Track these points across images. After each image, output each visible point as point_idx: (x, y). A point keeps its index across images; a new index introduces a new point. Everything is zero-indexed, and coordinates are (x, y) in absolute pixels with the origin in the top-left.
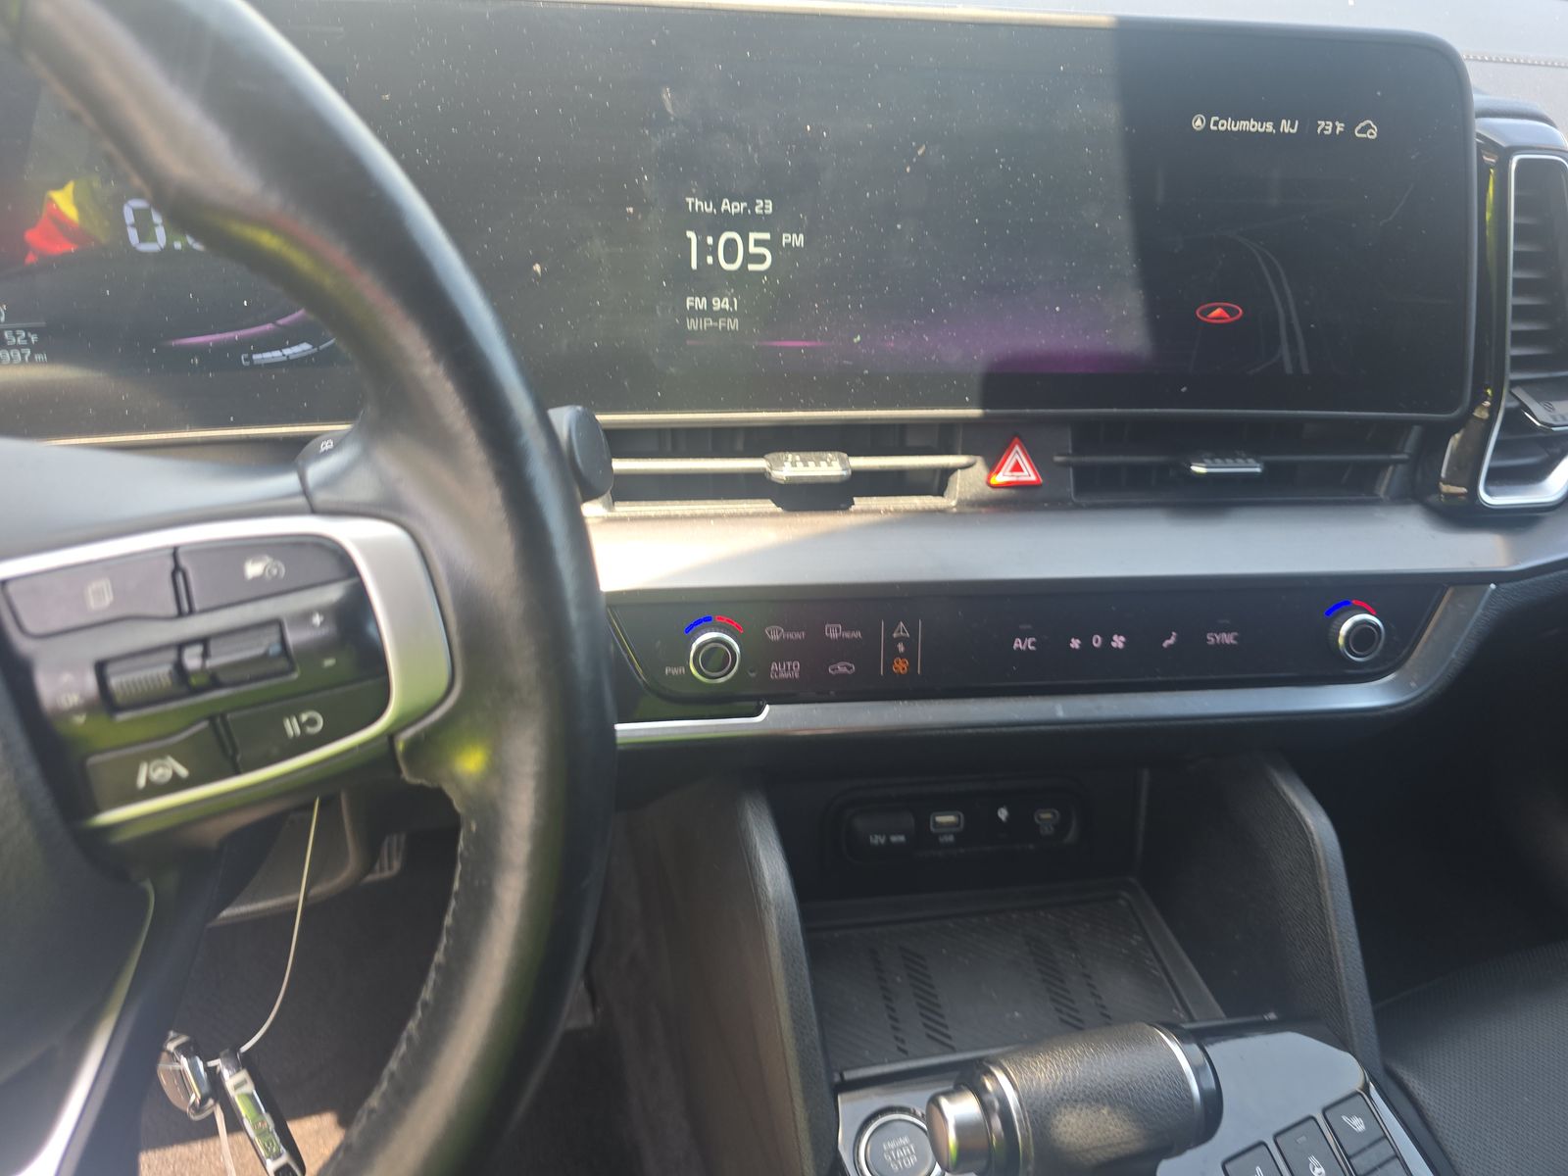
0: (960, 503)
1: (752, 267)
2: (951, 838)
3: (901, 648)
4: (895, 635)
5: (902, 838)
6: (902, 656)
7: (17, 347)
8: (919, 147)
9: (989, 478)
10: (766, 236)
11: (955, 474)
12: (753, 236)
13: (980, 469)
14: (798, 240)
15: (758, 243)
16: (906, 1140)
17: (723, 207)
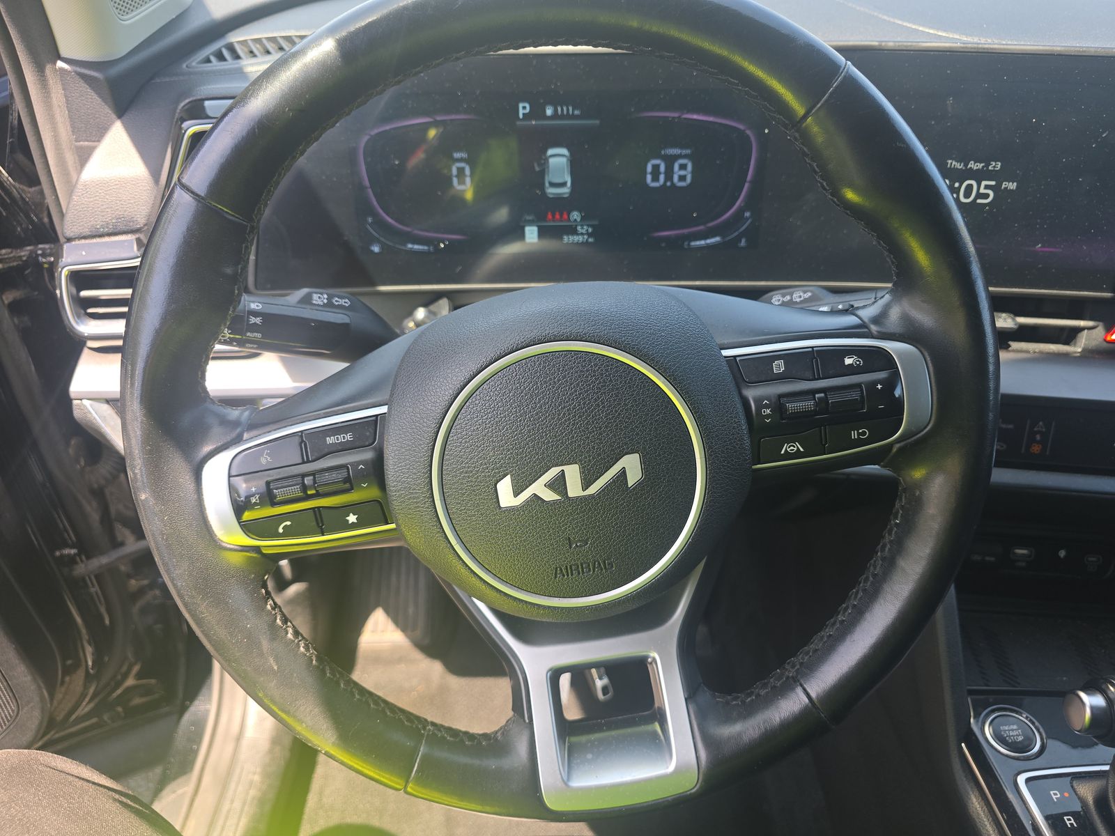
0: (1084, 350)
1: (979, 201)
2: (1024, 564)
3: (1038, 437)
4: (1035, 429)
5: (993, 559)
6: (1038, 442)
7: (582, 234)
8: (1103, 133)
9: (1106, 337)
10: (993, 183)
11: (1083, 332)
12: (984, 183)
13: (1100, 332)
14: (1012, 186)
15: (987, 187)
16: (1015, 727)
17: (969, 166)
